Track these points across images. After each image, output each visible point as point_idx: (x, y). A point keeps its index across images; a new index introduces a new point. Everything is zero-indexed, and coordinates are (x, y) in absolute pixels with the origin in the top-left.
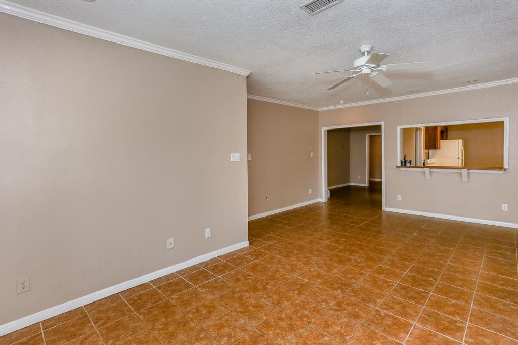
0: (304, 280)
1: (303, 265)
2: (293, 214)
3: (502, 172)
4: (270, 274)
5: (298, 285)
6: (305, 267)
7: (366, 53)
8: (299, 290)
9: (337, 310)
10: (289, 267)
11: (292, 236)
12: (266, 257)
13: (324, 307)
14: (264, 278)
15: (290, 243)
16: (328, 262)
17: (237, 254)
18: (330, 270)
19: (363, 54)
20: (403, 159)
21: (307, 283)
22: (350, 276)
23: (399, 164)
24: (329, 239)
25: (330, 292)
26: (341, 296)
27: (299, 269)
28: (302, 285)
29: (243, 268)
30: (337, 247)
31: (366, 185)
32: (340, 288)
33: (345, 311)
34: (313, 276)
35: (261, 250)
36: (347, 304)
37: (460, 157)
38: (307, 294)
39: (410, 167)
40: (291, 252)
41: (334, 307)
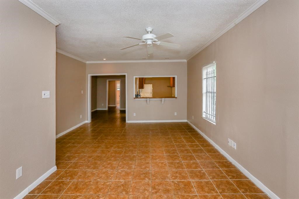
0: (121, 181)
1: (112, 171)
2: (74, 134)
3: (175, 99)
4: (93, 187)
5: (120, 186)
6: (114, 171)
7: (149, 32)
8: (124, 190)
9: (156, 192)
10: (104, 176)
11: (86, 151)
12: (79, 174)
13: (148, 194)
14: (91, 193)
15: (90, 157)
16: (125, 162)
17: (50, 182)
18: (130, 168)
19: (148, 32)
20: (136, 94)
21: (125, 183)
22: (143, 167)
23: (134, 97)
24: (112, 146)
25: (143, 182)
26: (150, 182)
27: (111, 174)
28: (123, 185)
29: (66, 192)
30: (121, 150)
31: (107, 109)
32: (145, 177)
33: (161, 191)
34: (125, 176)
35: (71, 169)
36: (157, 185)
37: (152, 92)
38: (131, 190)
39: (140, 98)
40: (96, 163)
41: (153, 191)
